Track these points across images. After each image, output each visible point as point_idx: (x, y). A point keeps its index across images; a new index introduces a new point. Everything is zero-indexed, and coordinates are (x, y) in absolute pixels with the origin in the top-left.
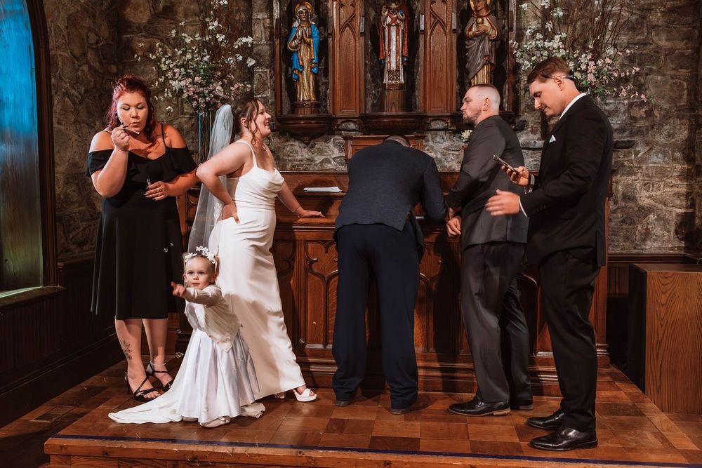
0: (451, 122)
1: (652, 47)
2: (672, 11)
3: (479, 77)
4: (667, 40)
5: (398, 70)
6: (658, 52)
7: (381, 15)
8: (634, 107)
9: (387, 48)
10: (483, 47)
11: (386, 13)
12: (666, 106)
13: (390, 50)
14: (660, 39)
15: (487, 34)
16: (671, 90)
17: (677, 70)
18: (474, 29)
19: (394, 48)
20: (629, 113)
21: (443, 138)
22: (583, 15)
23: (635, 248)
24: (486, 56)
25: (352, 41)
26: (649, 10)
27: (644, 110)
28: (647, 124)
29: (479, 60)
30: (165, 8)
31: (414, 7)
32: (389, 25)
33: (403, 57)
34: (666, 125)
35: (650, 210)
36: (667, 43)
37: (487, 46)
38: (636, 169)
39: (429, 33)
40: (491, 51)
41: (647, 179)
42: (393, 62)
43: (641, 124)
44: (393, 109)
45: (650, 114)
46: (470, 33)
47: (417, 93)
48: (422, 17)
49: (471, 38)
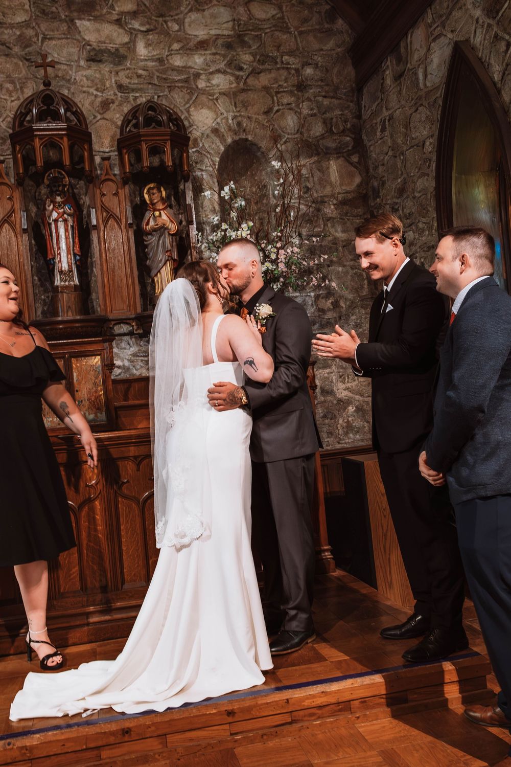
0: (137, 325)
1: (330, 238)
2: (343, 203)
3: (163, 274)
4: (343, 232)
5: (70, 271)
6: (336, 244)
7: (45, 209)
8: (320, 299)
9: (55, 246)
10: (164, 242)
11: (51, 207)
12: (350, 296)
13: (59, 248)
14: (336, 231)
15: (167, 228)
16: (353, 280)
17: (355, 260)
18: (152, 223)
19: (63, 246)
20: (317, 305)
21: (129, 344)
22: (259, 209)
23: (339, 443)
24: (167, 251)
25: (14, 239)
26: (323, 202)
27: (330, 301)
28: (335, 315)
29: (161, 256)
31: (82, 202)
32: (56, 221)
33: (75, 255)
34: (352, 315)
35: (348, 402)
36: (343, 235)
37: (168, 241)
38: (330, 362)
39: (102, 228)
40: (172, 246)
41: (341, 370)
42: (64, 260)
43: (329, 315)
44: (70, 313)
45: (336, 305)
46: (148, 228)
47: (94, 296)
48: (93, 211)
49: (149, 233)
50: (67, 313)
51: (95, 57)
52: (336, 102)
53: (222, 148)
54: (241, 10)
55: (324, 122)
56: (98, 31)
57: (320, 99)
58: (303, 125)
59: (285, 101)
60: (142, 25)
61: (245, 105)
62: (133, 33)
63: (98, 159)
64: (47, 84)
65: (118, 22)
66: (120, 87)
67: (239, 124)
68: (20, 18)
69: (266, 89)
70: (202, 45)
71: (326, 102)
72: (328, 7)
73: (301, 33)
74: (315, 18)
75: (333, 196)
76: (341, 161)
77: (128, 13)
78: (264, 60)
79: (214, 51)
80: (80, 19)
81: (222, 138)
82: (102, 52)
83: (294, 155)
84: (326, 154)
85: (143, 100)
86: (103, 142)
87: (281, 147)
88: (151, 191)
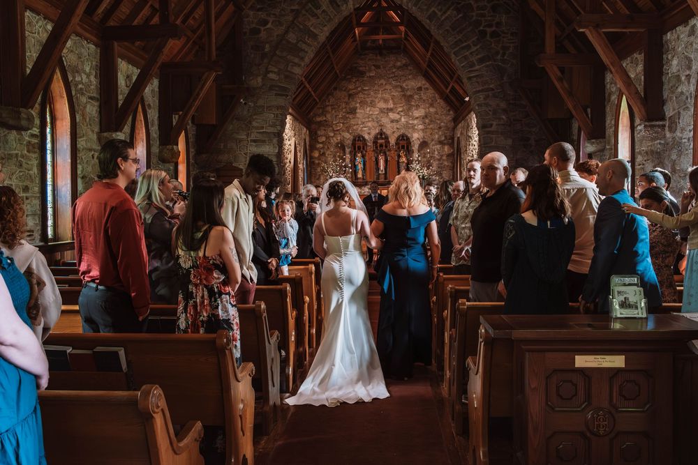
5: (383, 170)
7: (378, 156)
9: (380, 164)
11: (380, 156)
15: (404, 162)
18: (401, 160)
19: (382, 164)
24: (404, 167)
25: (371, 163)
30: (323, 153)
32: (381, 159)
33: (384, 166)
37: (404, 164)
39: (391, 161)
42: (382, 168)
49: (400, 162)
50: (382, 180)
51: (392, 121)
52: (448, 131)
53: (419, 143)
54: (427, 109)
55: (445, 136)
56: (393, 115)
57: (444, 131)
58: (440, 137)
59: (435, 131)
60: (403, 114)
61: (426, 132)
62: (401, 116)
63: (391, 145)
64: (381, 129)
65: (398, 113)
66: (397, 128)
67: (424, 137)
68: (377, 113)
69: (431, 128)
70: (417, 118)
71: (446, 132)
72: (448, 108)
73: (441, 115)
74: (445, 112)
75: (445, 154)
76: (448, 146)
77: (400, 111)
78: (431, 121)
79: (419, 119)
80: (390, 113)
81: (419, 140)
82: (394, 120)
83: (436, 144)
84: (445, 144)
85: (402, 131)
86: (392, 141)
87: (433, 142)
88: (402, 153)
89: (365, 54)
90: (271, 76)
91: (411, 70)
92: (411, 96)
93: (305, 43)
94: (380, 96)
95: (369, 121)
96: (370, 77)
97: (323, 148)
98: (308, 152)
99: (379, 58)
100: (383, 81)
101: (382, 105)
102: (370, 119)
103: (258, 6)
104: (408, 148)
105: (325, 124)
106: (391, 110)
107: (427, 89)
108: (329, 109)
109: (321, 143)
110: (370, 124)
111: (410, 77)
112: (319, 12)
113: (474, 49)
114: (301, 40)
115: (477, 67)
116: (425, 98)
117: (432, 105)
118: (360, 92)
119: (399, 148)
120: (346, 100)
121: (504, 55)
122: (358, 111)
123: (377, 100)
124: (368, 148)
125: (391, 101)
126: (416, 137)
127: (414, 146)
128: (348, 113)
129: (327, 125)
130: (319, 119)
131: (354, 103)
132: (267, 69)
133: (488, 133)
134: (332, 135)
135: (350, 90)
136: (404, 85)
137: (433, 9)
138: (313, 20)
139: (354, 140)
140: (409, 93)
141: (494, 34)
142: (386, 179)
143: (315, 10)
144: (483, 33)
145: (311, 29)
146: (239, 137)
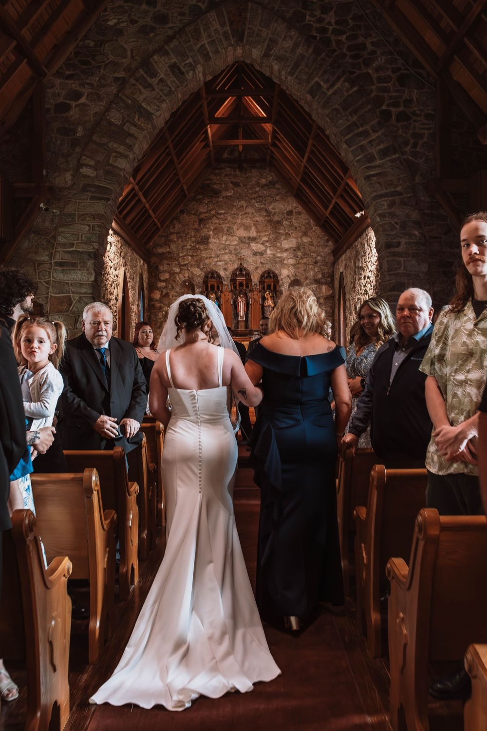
5: (243, 316)
7: (237, 298)
10: (269, 309)
11: (239, 298)
13: (240, 309)
15: (271, 306)
18: (267, 304)
19: (242, 309)
26: (319, 298)
29: (268, 313)
30: (165, 294)
32: (240, 302)
33: (245, 312)
37: (271, 309)
39: (253, 305)
42: (242, 313)
47: (249, 322)
48: (251, 300)
49: (266, 307)
50: (242, 328)
51: (255, 254)
52: (326, 267)
53: (290, 281)
54: (299, 239)
55: (322, 274)
56: (256, 246)
57: (321, 267)
58: (316, 274)
59: (310, 267)
60: (269, 244)
61: (298, 268)
62: (266, 247)
63: (253, 284)
64: (241, 264)
65: (262, 244)
66: (261, 263)
67: (295, 274)
68: (235, 243)
69: (305, 263)
70: (286, 250)
71: (323, 267)
72: (327, 238)
73: (317, 246)
74: (322, 242)
75: (323, 296)
76: (326, 286)
77: (265, 241)
78: (305, 254)
79: (290, 252)
80: (252, 243)
81: (290, 278)
82: (257, 252)
83: (312, 284)
84: (322, 284)
85: (267, 267)
86: (255, 279)
87: (308, 281)
88: (267, 294)
89: (220, 169)
90: (84, 170)
91: (279, 189)
92: (279, 223)
93: (135, 125)
94: (239, 221)
95: (226, 253)
96: (227, 197)
97: (166, 287)
98: (146, 292)
99: (238, 173)
100: (243, 203)
101: (242, 233)
102: (227, 251)
103: (68, 73)
104: (275, 286)
105: (169, 257)
106: (254, 239)
107: (299, 213)
108: (174, 237)
109: (163, 281)
110: (226, 257)
111: (277, 198)
112: (154, 81)
113: (374, 136)
114: (128, 121)
115: (378, 162)
116: (296, 225)
117: (305, 234)
118: (213, 216)
119: (263, 288)
120: (196, 226)
121: (415, 145)
122: (212, 240)
123: (235, 227)
124: (225, 288)
125: (253, 228)
126: (285, 274)
127: (283, 285)
128: (198, 243)
129: (171, 258)
130: (160, 250)
131: (205, 230)
132: (79, 161)
133: (394, 254)
134: (178, 270)
135: (201, 213)
136: (270, 208)
137: (317, 79)
138: (146, 93)
139: (206, 277)
140: (276, 218)
141: (403, 117)
142: (247, 327)
143: (149, 79)
144: (386, 115)
145: (143, 105)
146: (38, 258)
